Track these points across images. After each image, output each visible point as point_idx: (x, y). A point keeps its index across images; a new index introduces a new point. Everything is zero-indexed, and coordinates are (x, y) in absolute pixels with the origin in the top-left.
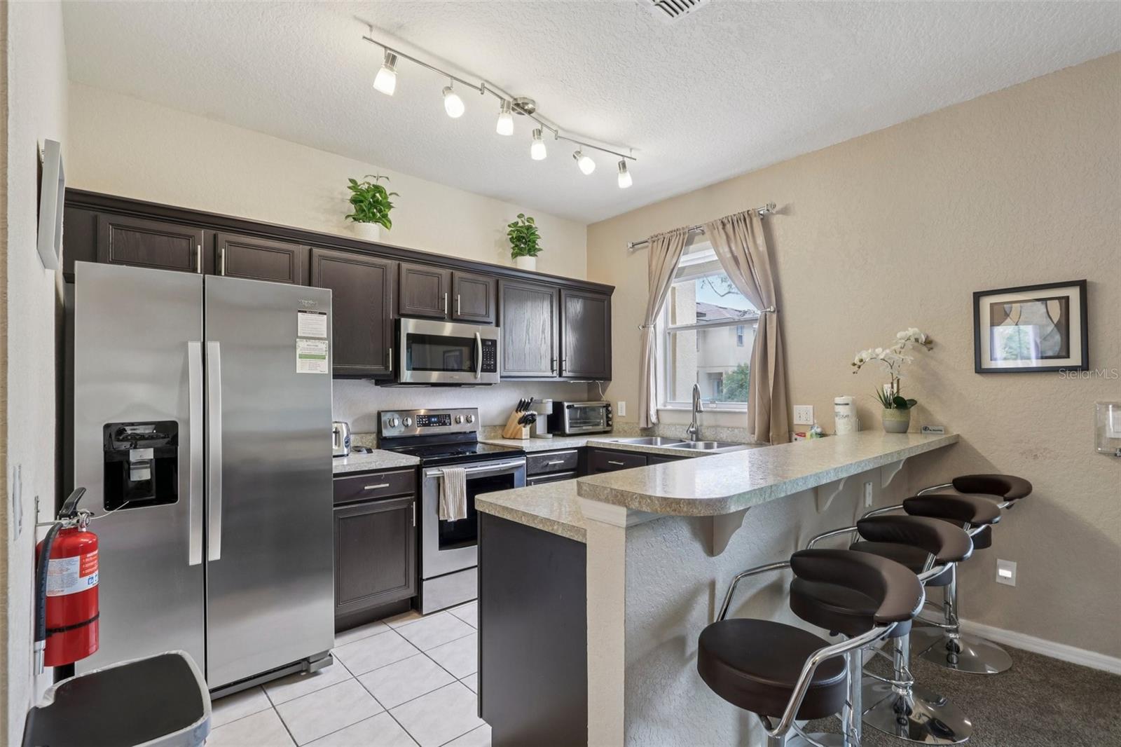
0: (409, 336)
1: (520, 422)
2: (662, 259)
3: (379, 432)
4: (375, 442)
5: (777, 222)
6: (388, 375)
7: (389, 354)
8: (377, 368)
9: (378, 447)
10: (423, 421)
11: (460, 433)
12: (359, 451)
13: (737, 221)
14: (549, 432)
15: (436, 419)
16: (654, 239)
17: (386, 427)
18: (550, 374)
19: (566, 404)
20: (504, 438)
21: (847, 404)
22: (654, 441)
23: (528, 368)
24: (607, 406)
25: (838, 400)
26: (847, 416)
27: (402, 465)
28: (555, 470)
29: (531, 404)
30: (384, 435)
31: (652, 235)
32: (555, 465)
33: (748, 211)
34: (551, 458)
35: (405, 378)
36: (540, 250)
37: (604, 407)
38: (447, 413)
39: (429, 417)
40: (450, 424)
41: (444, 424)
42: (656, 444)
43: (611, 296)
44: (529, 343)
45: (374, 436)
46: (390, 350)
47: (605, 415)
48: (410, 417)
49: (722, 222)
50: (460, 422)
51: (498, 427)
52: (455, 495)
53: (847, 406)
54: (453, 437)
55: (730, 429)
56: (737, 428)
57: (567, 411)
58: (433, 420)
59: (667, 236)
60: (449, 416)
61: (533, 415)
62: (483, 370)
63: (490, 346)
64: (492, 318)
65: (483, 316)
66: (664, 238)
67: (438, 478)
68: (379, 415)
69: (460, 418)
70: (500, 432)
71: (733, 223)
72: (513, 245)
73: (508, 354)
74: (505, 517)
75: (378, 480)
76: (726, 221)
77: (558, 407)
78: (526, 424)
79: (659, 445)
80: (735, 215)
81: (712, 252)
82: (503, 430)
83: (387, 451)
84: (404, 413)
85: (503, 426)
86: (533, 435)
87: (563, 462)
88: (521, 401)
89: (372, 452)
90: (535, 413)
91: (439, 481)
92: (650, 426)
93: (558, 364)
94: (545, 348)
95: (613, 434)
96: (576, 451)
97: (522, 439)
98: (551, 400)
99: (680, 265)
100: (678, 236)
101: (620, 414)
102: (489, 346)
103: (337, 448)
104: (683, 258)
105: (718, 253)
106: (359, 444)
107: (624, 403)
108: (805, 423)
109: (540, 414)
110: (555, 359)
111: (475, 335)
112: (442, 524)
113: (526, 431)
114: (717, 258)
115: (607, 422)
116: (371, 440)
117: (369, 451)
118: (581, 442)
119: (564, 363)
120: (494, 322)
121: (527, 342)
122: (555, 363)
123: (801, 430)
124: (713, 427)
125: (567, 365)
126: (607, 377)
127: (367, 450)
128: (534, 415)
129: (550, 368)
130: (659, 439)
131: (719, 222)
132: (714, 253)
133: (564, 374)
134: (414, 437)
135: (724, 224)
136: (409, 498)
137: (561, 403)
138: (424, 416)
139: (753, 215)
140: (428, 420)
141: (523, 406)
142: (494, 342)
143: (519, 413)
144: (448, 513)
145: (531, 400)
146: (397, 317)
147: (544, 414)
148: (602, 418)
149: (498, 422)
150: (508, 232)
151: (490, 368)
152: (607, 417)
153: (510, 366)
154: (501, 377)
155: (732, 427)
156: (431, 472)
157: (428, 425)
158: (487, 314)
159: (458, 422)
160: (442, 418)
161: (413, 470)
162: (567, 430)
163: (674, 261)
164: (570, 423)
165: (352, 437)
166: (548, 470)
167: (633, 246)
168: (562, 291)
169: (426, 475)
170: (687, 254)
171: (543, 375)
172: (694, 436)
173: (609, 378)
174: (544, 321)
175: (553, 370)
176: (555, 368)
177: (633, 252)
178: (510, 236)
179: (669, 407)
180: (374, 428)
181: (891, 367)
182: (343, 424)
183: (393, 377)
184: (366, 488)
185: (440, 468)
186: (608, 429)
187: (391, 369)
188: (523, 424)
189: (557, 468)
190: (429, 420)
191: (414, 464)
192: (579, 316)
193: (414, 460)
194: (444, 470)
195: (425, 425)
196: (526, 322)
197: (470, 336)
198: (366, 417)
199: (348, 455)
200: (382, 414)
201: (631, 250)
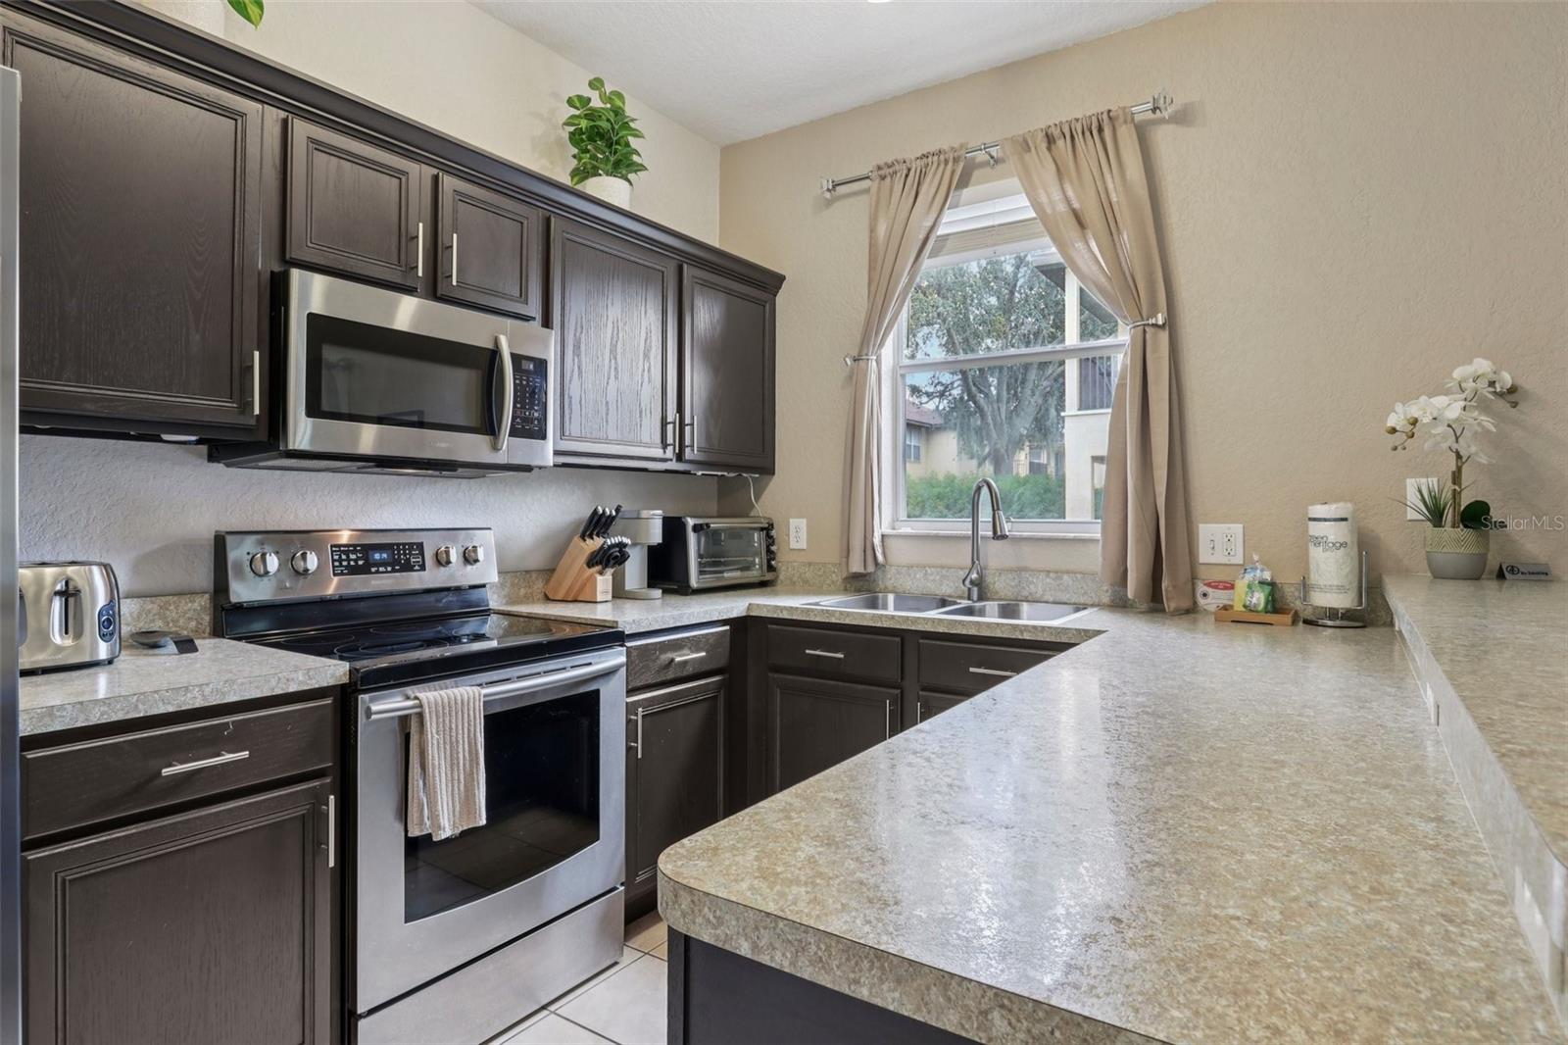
0: (313, 318)
1: (590, 563)
2: (903, 215)
3: (221, 588)
4: (207, 619)
5: (1165, 139)
6: (247, 429)
7: (252, 367)
8: (216, 406)
9: (218, 632)
10: (348, 560)
11: (448, 589)
12: (155, 646)
13: (1083, 133)
14: (651, 585)
15: (385, 556)
16: (884, 172)
17: (240, 574)
18: (658, 452)
19: (691, 522)
20: (547, 599)
21: (1345, 519)
22: (880, 602)
23: (612, 435)
24: (768, 530)
25: (1318, 510)
26: (1343, 545)
27: (293, 688)
28: (685, 673)
29: (617, 519)
30: (234, 599)
31: (881, 163)
32: (685, 662)
33: (1109, 111)
34: (677, 646)
35: (298, 439)
36: (642, 168)
37: (762, 529)
38: (415, 538)
39: (367, 549)
40: (423, 568)
41: (408, 567)
42: (885, 607)
43: (775, 296)
44: (616, 378)
45: (204, 601)
46: (257, 354)
47: (764, 547)
48: (312, 549)
49: (1047, 135)
50: (448, 562)
51: (534, 575)
52: (453, 763)
53: (1344, 523)
54: (431, 598)
55: (1051, 575)
56: (1068, 572)
57: (692, 538)
58: (377, 556)
59: (917, 165)
60: (420, 546)
61: (621, 546)
62: (514, 433)
63: (532, 371)
64: (534, 308)
65: (511, 299)
66: (909, 170)
67: (404, 721)
68: (220, 543)
69: (447, 553)
70: (539, 585)
71: (1072, 137)
72: (576, 151)
73: (570, 398)
74: (863, 993)
75: (213, 742)
76: (1056, 132)
77: (673, 528)
78: (606, 566)
79: (891, 611)
80: (1077, 120)
81: (1023, 201)
82: (548, 581)
83: (242, 645)
84: (291, 541)
85: (548, 572)
86: (619, 593)
87: (704, 654)
88: (595, 511)
89: (195, 650)
90: (626, 540)
91: (406, 729)
92: (871, 568)
93: (672, 430)
94: (650, 393)
95: (778, 588)
96: (727, 628)
97: (596, 602)
98: (659, 512)
99: (941, 231)
100: (942, 166)
101: (793, 545)
102: (527, 372)
103: (68, 642)
104: (948, 216)
105: (1036, 205)
106: (158, 625)
107: (803, 523)
108: (1225, 560)
109: (634, 544)
110: (670, 419)
111: (496, 341)
112: (416, 848)
113: (604, 582)
114: (1032, 214)
115: (769, 561)
116: (195, 612)
117: (186, 645)
118: (735, 606)
119: (688, 429)
120: (539, 317)
121: (613, 373)
122: (670, 427)
123: (1218, 575)
124: (1011, 570)
125: (695, 437)
126: (766, 468)
127: (176, 643)
128: (625, 545)
129: (659, 441)
130: (891, 597)
131: (1040, 136)
132: (1028, 204)
133: (688, 454)
134: (324, 602)
135: (1050, 140)
136: (316, 783)
137: (680, 518)
138: (351, 548)
139: (1121, 120)
140: (362, 556)
141: (598, 524)
142: (541, 365)
143: (589, 541)
144: (434, 817)
145: (618, 510)
146: (277, 268)
147: (642, 544)
148: (757, 554)
149: (536, 561)
150: (565, 118)
151: (530, 428)
152: (769, 551)
153: (573, 428)
154: (557, 453)
155: (1057, 572)
156: (385, 705)
157: (365, 570)
158: (523, 297)
159: (442, 561)
160: (403, 553)
161: (328, 701)
162: (694, 583)
163: (929, 223)
164: (700, 564)
165: (128, 608)
166: (670, 675)
167: (834, 187)
168: (685, 266)
169: (369, 713)
170: (957, 206)
171: (645, 455)
172: (975, 589)
173: (768, 470)
174: (649, 332)
175: (665, 445)
176: (670, 440)
177: (829, 203)
178: (572, 129)
179: (906, 530)
180: (203, 577)
181: (1457, 439)
182: (95, 569)
183: (262, 436)
184: (166, 772)
185: (410, 690)
186: (769, 576)
187: (257, 411)
188: (598, 568)
189: (689, 670)
190: (366, 559)
191: (331, 682)
192: (718, 328)
193: (332, 671)
194: (421, 695)
195: (354, 570)
196: (610, 325)
197: (484, 342)
198: (177, 550)
199: (110, 662)
200: (229, 539)
201: (828, 195)
